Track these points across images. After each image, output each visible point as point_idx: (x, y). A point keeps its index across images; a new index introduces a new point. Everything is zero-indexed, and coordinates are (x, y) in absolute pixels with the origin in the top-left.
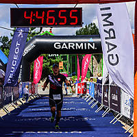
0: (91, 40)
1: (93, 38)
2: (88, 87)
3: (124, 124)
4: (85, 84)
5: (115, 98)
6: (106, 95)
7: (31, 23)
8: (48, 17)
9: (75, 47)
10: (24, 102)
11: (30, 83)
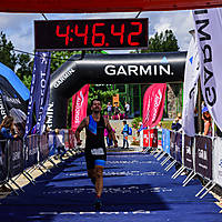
0: (165, 60)
1: (168, 56)
2: (159, 136)
3: (218, 198)
4: (155, 131)
5: (203, 155)
6: (189, 151)
7: (67, 43)
8: (95, 35)
9: (138, 72)
10: (56, 162)
11: (67, 131)
